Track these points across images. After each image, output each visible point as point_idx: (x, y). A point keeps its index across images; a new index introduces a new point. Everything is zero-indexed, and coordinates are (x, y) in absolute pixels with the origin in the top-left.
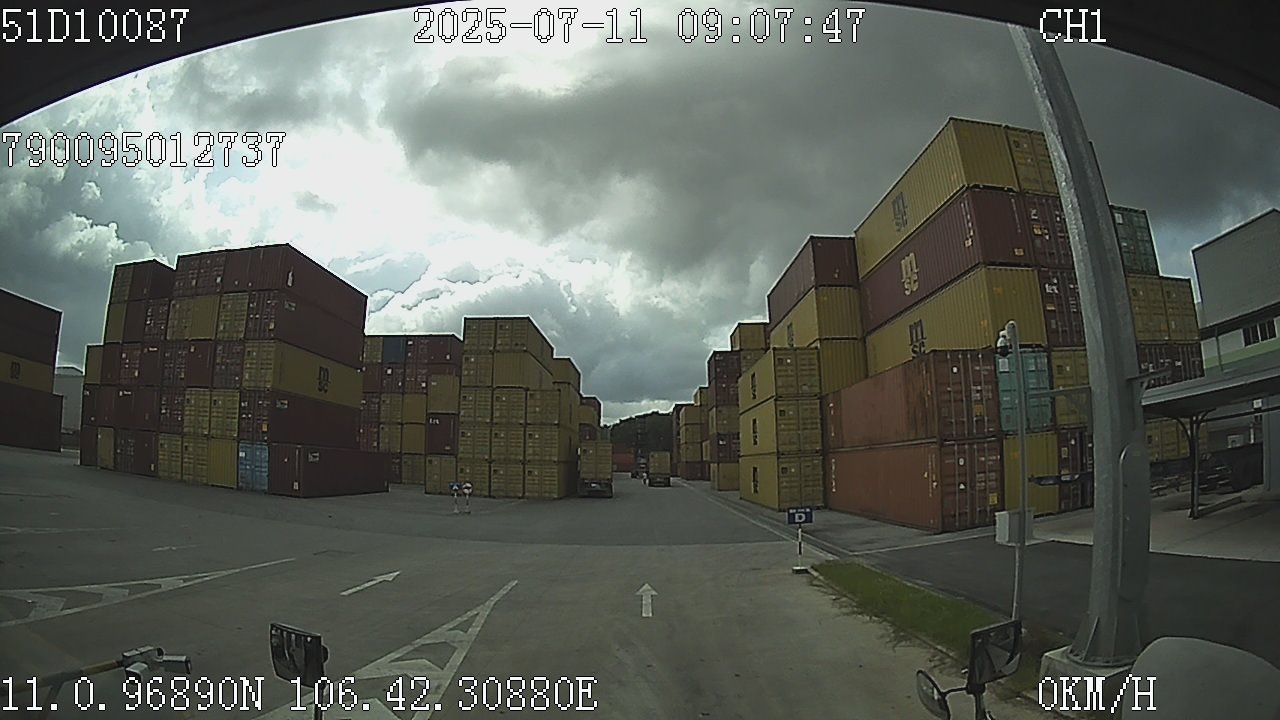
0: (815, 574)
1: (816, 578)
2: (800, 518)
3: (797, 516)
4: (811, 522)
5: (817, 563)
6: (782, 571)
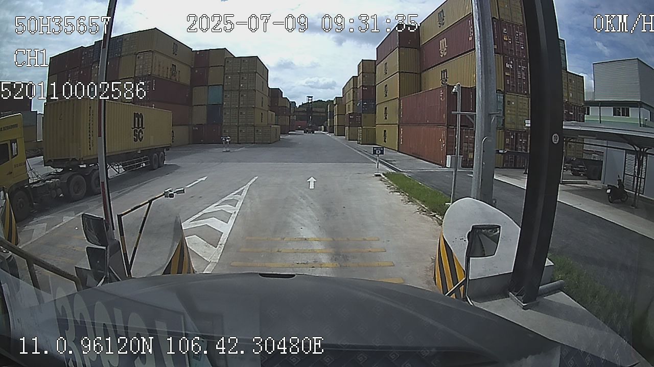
0: (384, 177)
1: (383, 178)
2: (378, 152)
3: (377, 151)
4: (383, 154)
5: (385, 173)
6: (370, 175)
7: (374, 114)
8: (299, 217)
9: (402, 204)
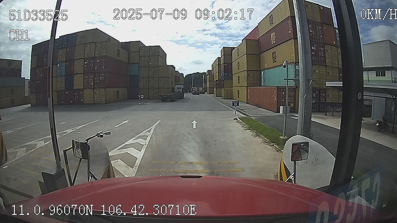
0: (239, 120)
2: (236, 104)
5: (240, 117)
6: (231, 119)
7: (231, 81)
8: (187, 147)
9: (252, 138)
